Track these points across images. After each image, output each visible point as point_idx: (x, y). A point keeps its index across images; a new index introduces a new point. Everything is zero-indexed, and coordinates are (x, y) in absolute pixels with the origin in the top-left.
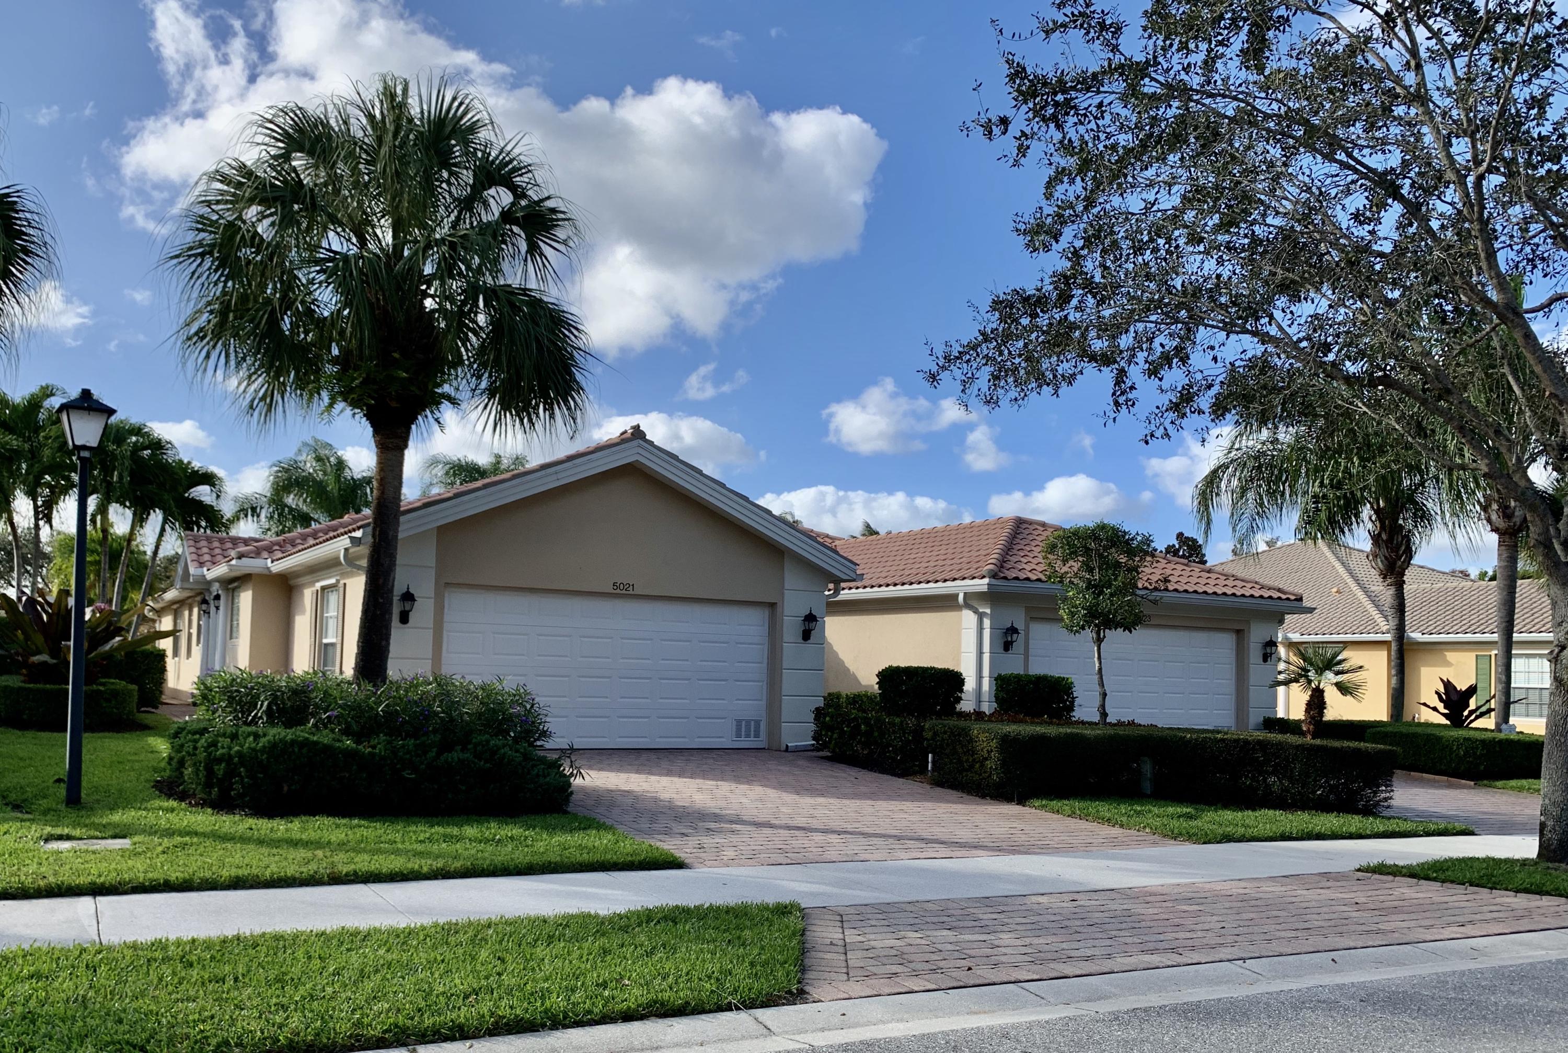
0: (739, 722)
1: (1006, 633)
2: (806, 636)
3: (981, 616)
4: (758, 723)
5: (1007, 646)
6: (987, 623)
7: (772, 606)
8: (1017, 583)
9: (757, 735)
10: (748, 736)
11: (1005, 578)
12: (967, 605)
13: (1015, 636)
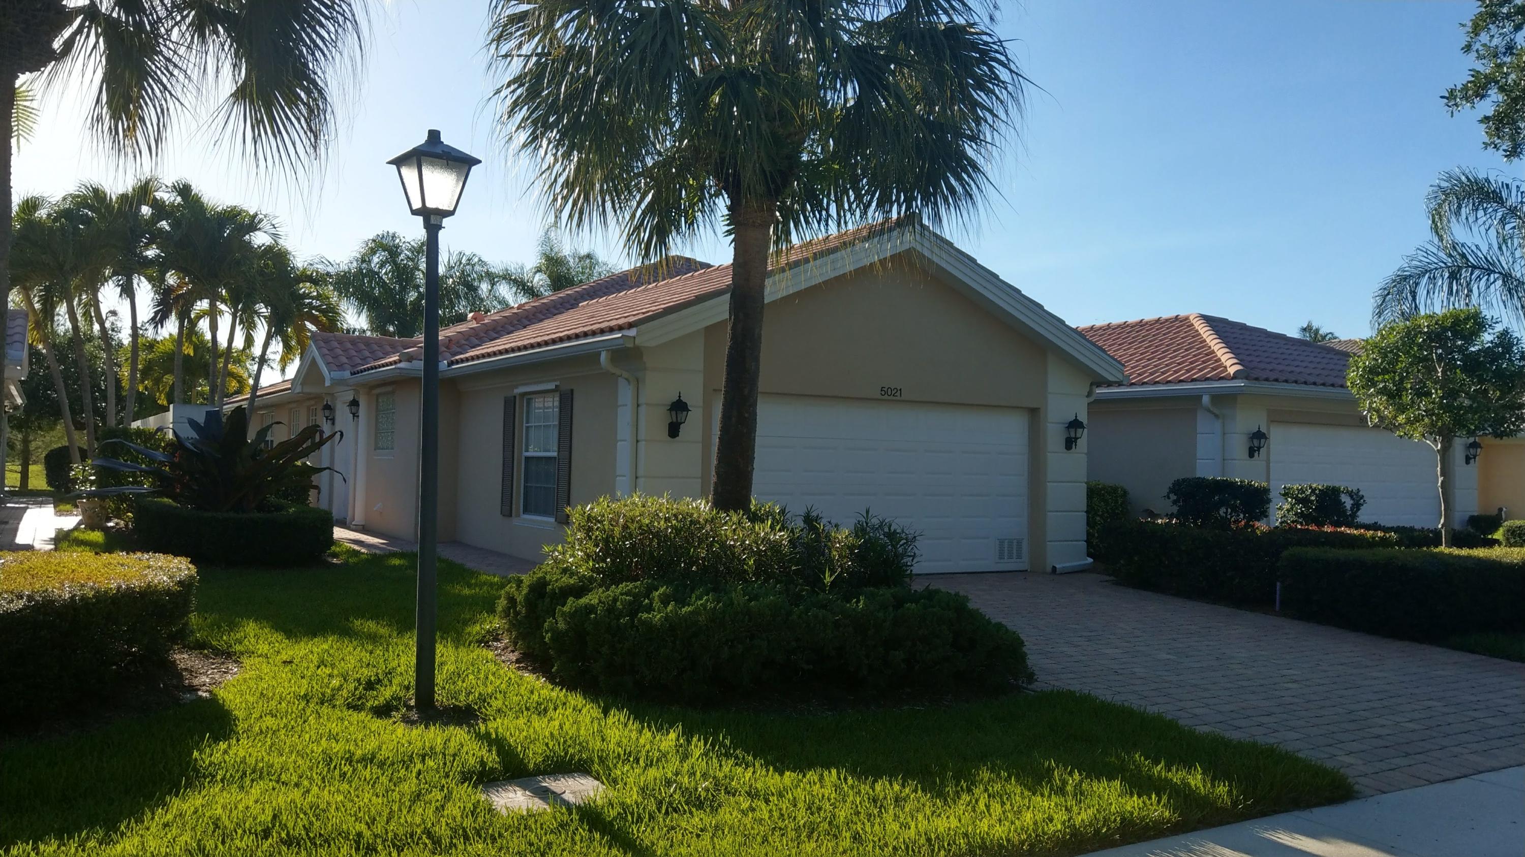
0: (1001, 542)
1: (1252, 438)
2: (1070, 444)
3: (1223, 420)
4: (1019, 543)
5: (1253, 452)
6: (1230, 427)
7: (1034, 412)
9: (1019, 556)
10: (1010, 557)
11: (1257, 379)
13: (1263, 441)
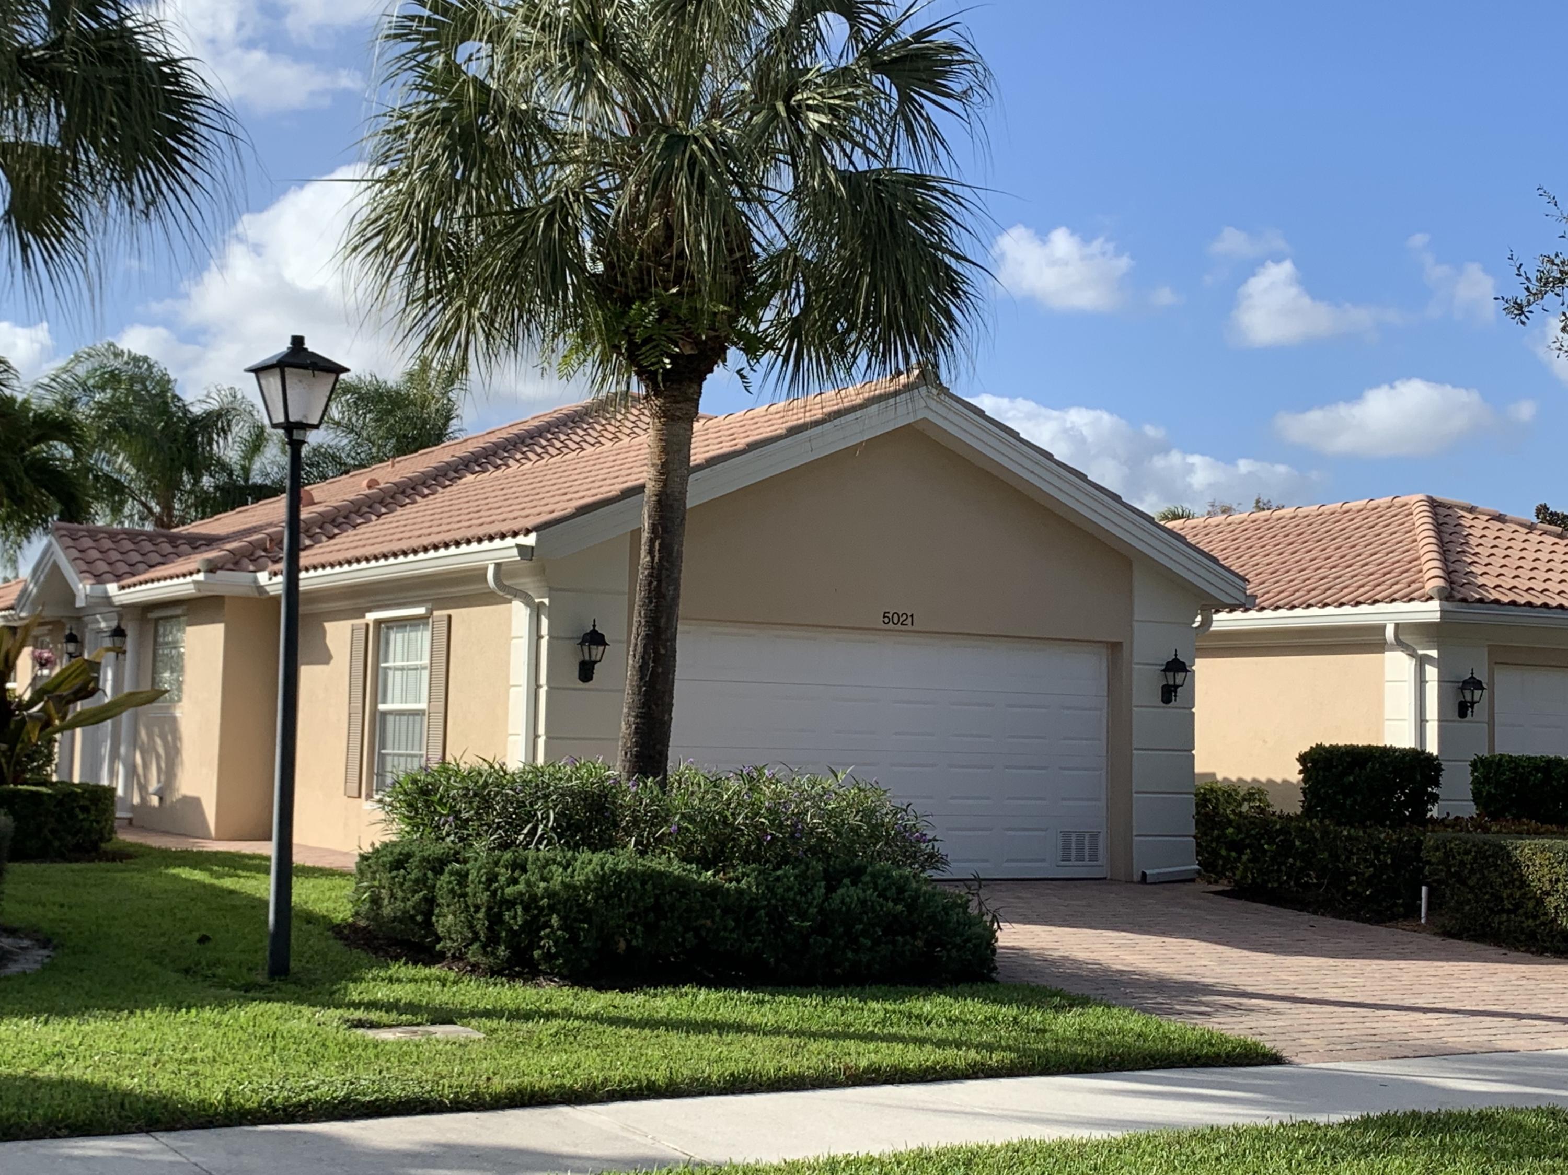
0: (1066, 836)
1: (1462, 689)
2: (1168, 693)
3: (1422, 662)
4: (1094, 837)
5: (1464, 709)
6: (1432, 673)
7: (1115, 648)
8: (1480, 609)
9: (1094, 856)
10: (1080, 858)
11: (1464, 600)
12: (1400, 644)
13: (1477, 693)
